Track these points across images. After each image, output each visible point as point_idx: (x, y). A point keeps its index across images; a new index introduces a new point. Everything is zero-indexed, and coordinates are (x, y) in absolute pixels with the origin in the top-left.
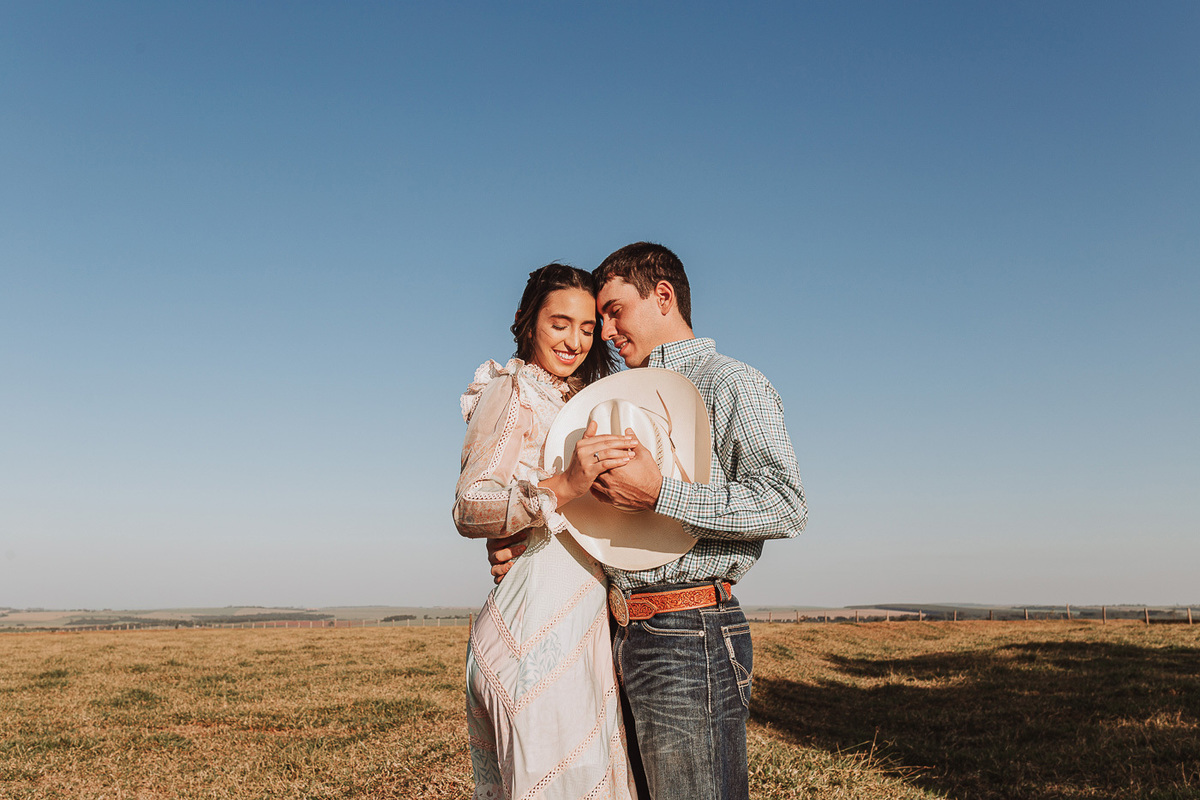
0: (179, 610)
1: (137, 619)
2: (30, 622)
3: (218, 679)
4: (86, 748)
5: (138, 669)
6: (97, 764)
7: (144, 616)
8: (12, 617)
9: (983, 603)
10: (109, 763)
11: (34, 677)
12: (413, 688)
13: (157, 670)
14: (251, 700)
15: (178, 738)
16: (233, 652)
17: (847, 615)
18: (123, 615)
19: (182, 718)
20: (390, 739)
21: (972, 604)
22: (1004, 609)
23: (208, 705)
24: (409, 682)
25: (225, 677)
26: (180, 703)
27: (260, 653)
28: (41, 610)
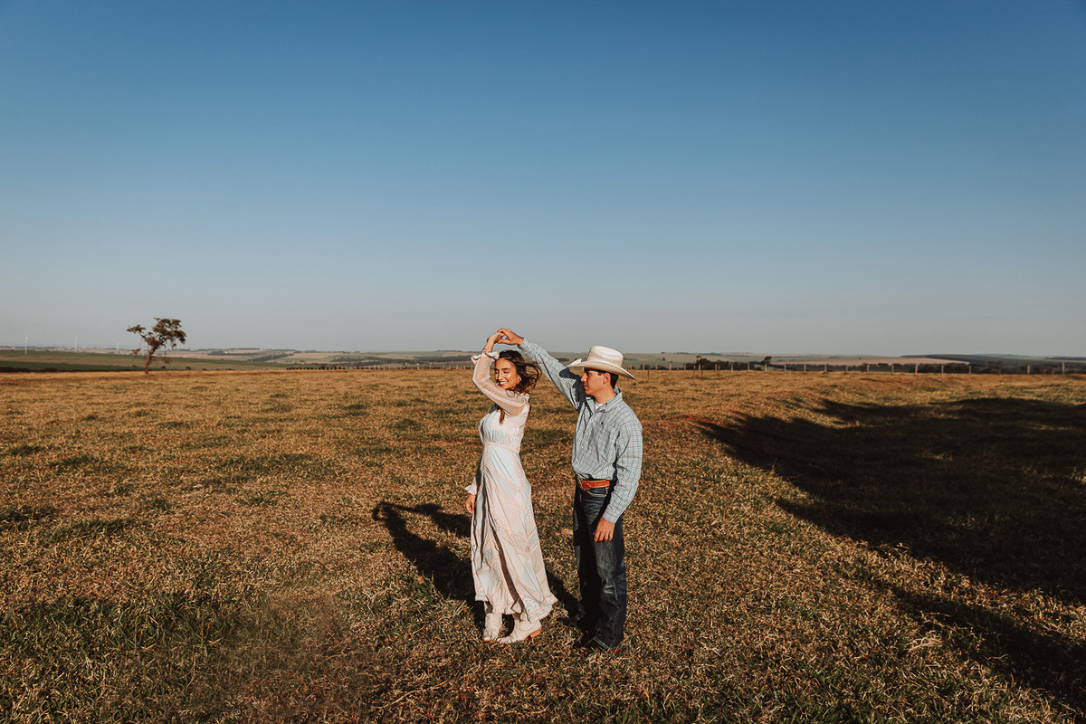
0: (405, 353)
1: (377, 359)
2: (307, 359)
3: (447, 412)
4: (398, 452)
5: (400, 404)
6: (405, 460)
7: (382, 357)
8: (296, 356)
9: (1021, 354)
10: (410, 459)
11: (346, 408)
12: (559, 422)
13: (410, 405)
14: (469, 427)
15: (437, 448)
16: (451, 392)
17: (903, 362)
18: (368, 356)
19: (436, 437)
20: (543, 452)
21: (1011, 355)
22: (1038, 359)
23: (447, 429)
24: (557, 417)
25: (450, 411)
26: (431, 427)
27: (467, 393)
28: (315, 352)
